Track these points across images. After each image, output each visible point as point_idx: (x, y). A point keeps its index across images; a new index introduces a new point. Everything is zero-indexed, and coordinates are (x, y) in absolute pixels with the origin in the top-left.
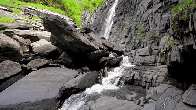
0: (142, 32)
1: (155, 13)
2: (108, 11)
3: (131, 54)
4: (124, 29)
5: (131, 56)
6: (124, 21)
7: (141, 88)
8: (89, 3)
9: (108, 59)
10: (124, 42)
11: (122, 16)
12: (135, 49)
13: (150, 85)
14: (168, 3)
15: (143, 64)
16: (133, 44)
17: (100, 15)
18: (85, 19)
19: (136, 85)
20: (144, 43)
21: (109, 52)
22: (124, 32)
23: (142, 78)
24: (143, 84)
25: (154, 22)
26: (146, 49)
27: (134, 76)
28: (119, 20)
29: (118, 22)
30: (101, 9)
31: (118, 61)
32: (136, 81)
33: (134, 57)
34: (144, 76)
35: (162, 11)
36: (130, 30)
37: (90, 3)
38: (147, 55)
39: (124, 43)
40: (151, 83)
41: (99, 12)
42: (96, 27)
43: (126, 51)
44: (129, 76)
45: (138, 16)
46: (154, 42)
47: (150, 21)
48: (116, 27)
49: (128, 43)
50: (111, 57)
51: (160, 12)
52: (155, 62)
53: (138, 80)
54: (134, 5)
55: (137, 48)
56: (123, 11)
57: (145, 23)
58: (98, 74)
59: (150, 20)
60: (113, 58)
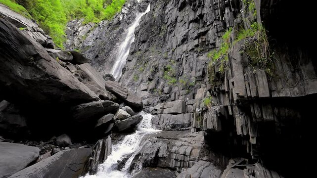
0: (173, 76)
1: (190, 50)
2: (122, 30)
3: (156, 110)
4: (147, 66)
5: (156, 114)
6: (148, 53)
7: (169, 171)
8: (86, 8)
9: (115, 118)
10: (145, 88)
11: (146, 45)
12: (162, 101)
13: (182, 165)
14: (205, 42)
15: (174, 127)
16: (160, 93)
17: (106, 33)
18: (74, 33)
19: (161, 167)
20: (175, 93)
21: (118, 105)
22: (146, 72)
23: (171, 153)
24: (172, 164)
25: (189, 64)
26: (178, 102)
27: (158, 151)
28: (140, 50)
29: (139, 52)
30: (110, 25)
31: (134, 121)
32: (162, 160)
33: (161, 116)
34: (174, 149)
35: (199, 51)
36: (156, 70)
37: (89, 8)
38: (179, 113)
39: (146, 90)
40: (184, 161)
41: (106, 28)
42: (97, 53)
43: (149, 105)
44: (151, 152)
45: (169, 50)
46: (188, 93)
47: (184, 61)
48: (134, 61)
49: (152, 91)
50: (121, 115)
51: (196, 52)
52: (190, 125)
53: (165, 157)
54: (163, 33)
55: (165, 101)
56: (148, 38)
57: (178, 63)
58: (90, 150)
59: (184, 59)
60: (125, 117)
